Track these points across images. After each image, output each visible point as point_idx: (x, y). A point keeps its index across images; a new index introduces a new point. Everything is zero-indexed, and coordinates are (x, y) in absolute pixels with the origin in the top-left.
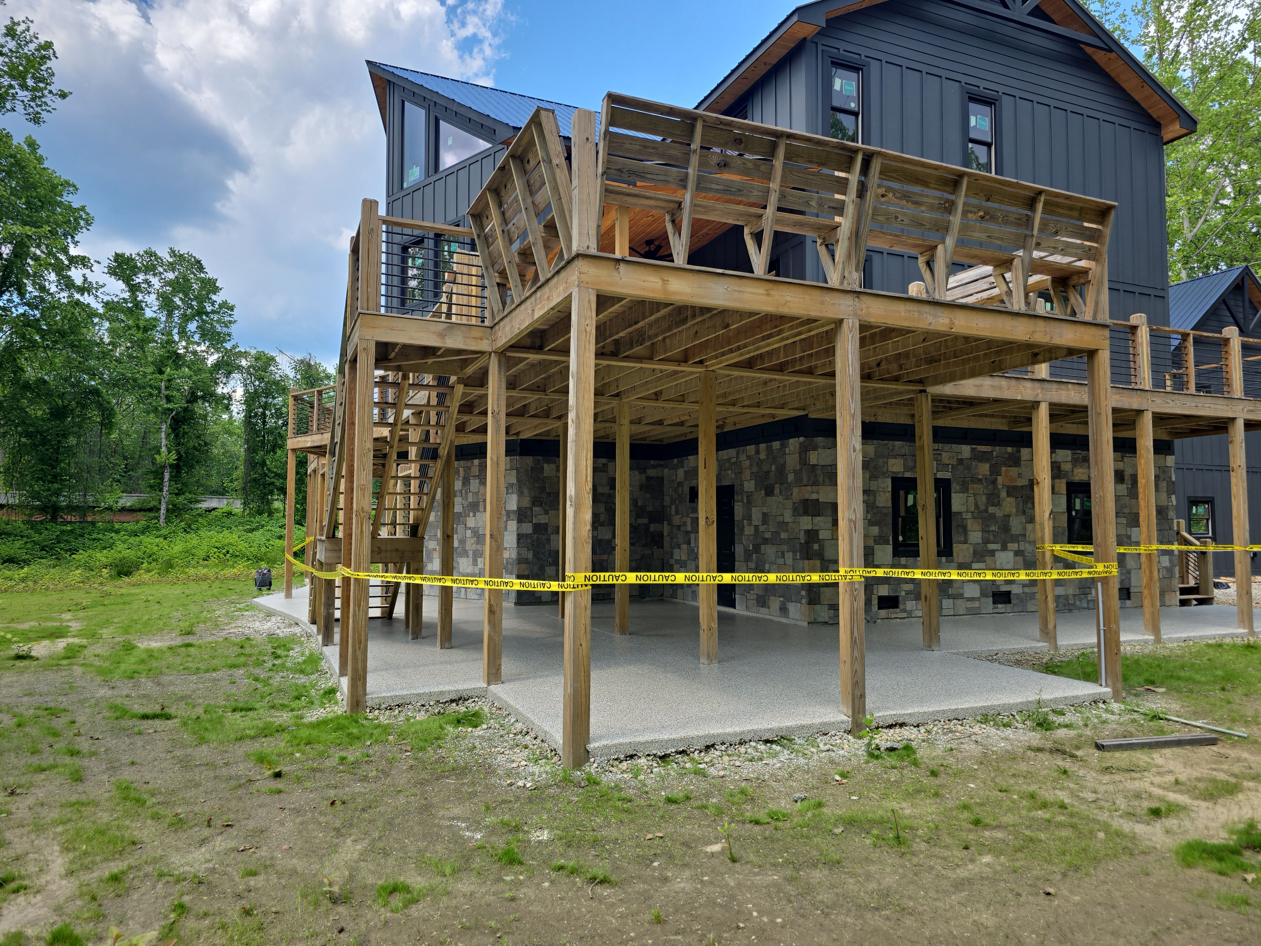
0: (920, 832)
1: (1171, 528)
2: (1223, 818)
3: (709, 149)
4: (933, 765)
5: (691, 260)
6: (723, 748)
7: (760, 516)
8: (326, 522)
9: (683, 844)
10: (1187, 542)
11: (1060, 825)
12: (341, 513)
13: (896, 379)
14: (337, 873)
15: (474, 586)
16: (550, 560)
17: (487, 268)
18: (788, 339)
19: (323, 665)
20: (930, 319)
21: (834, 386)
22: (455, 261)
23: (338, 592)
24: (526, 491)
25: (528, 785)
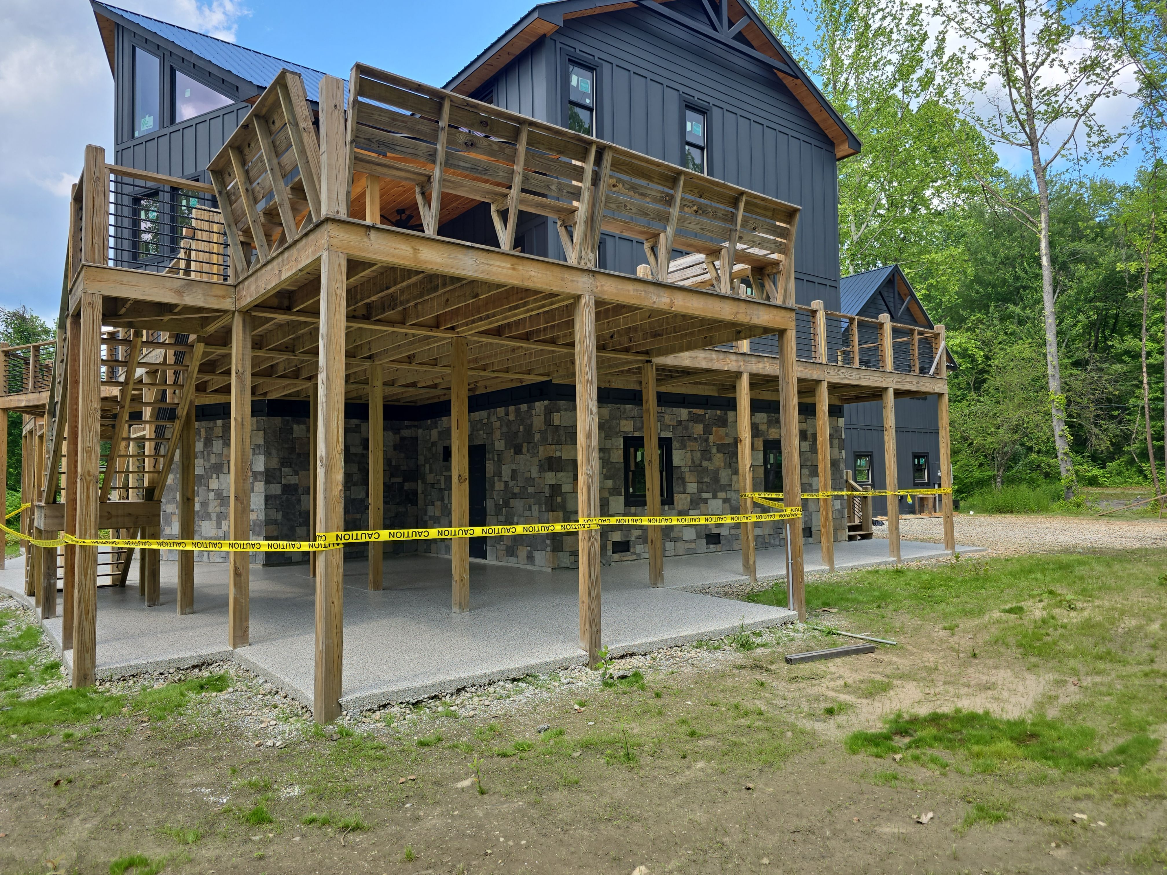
0: (646, 748)
1: (841, 478)
2: (879, 711)
3: (457, 128)
4: (658, 688)
5: (441, 231)
6: (473, 690)
7: (509, 472)
8: (44, 488)
9: (434, 783)
10: (853, 489)
11: (758, 730)
12: (63, 477)
13: (627, 350)
14: (64, 856)
15: (217, 549)
16: (301, 520)
17: (229, 226)
18: (532, 310)
19: (44, 639)
20: (654, 298)
21: (573, 355)
22: (194, 216)
23: (60, 561)
24: (274, 452)
25: (278, 744)
